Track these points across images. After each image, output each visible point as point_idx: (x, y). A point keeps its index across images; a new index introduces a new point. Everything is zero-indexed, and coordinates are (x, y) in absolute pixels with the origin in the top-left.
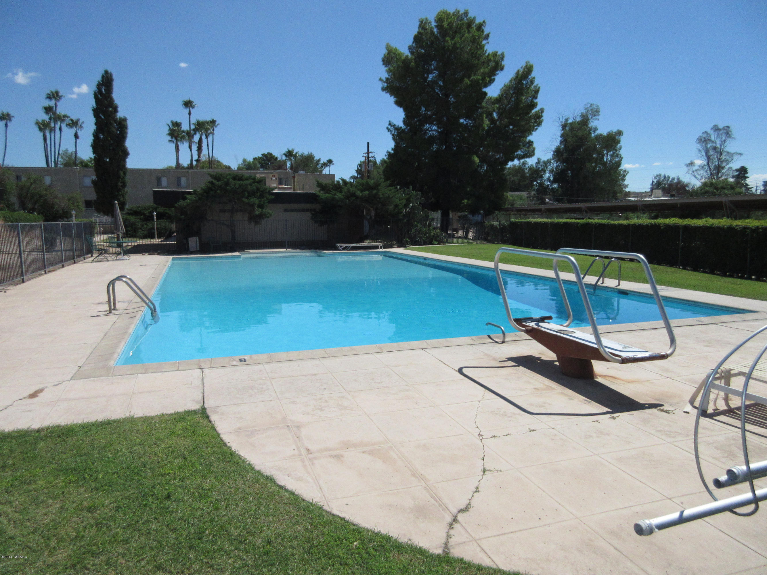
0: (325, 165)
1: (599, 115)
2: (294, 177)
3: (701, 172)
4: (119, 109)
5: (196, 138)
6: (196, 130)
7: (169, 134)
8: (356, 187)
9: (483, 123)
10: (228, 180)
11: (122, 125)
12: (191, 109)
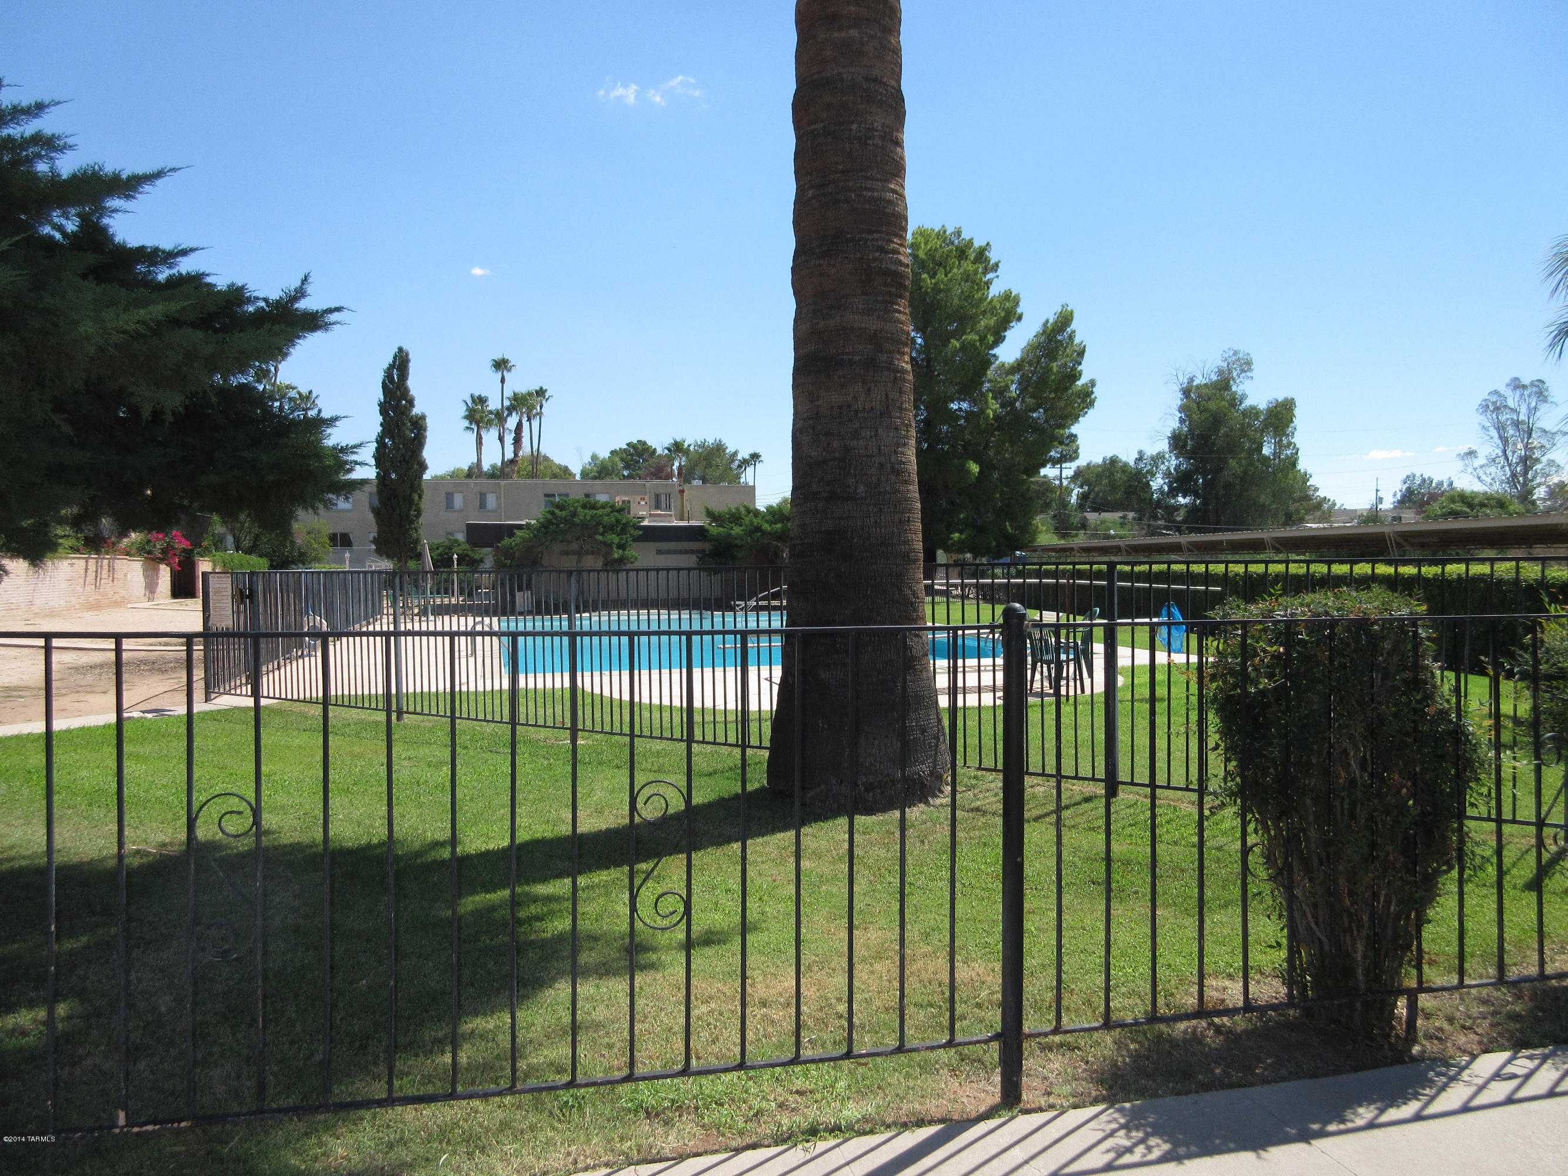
0: (745, 463)
1: (1250, 370)
2: (682, 492)
3: (1493, 470)
4: (416, 403)
5: (512, 422)
6: (511, 409)
7: (466, 417)
8: (763, 518)
9: (988, 408)
10: (576, 508)
11: (419, 425)
12: (505, 373)
